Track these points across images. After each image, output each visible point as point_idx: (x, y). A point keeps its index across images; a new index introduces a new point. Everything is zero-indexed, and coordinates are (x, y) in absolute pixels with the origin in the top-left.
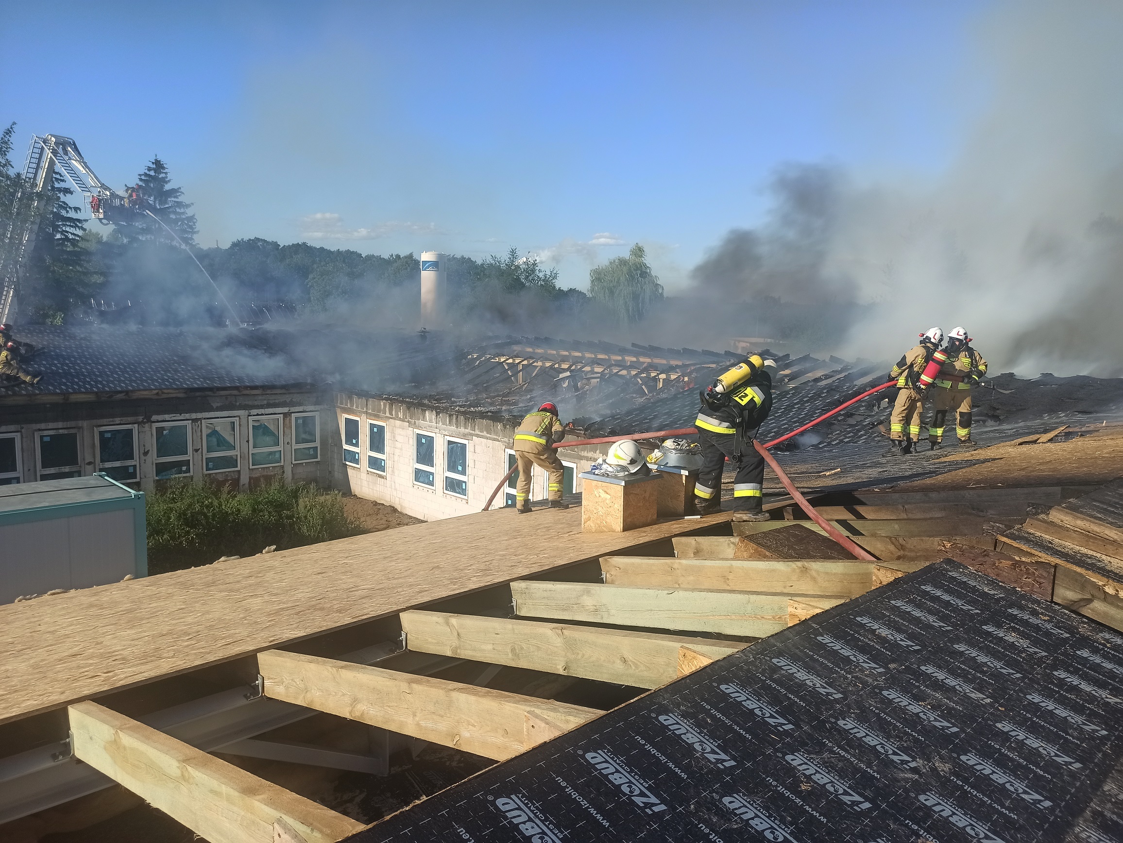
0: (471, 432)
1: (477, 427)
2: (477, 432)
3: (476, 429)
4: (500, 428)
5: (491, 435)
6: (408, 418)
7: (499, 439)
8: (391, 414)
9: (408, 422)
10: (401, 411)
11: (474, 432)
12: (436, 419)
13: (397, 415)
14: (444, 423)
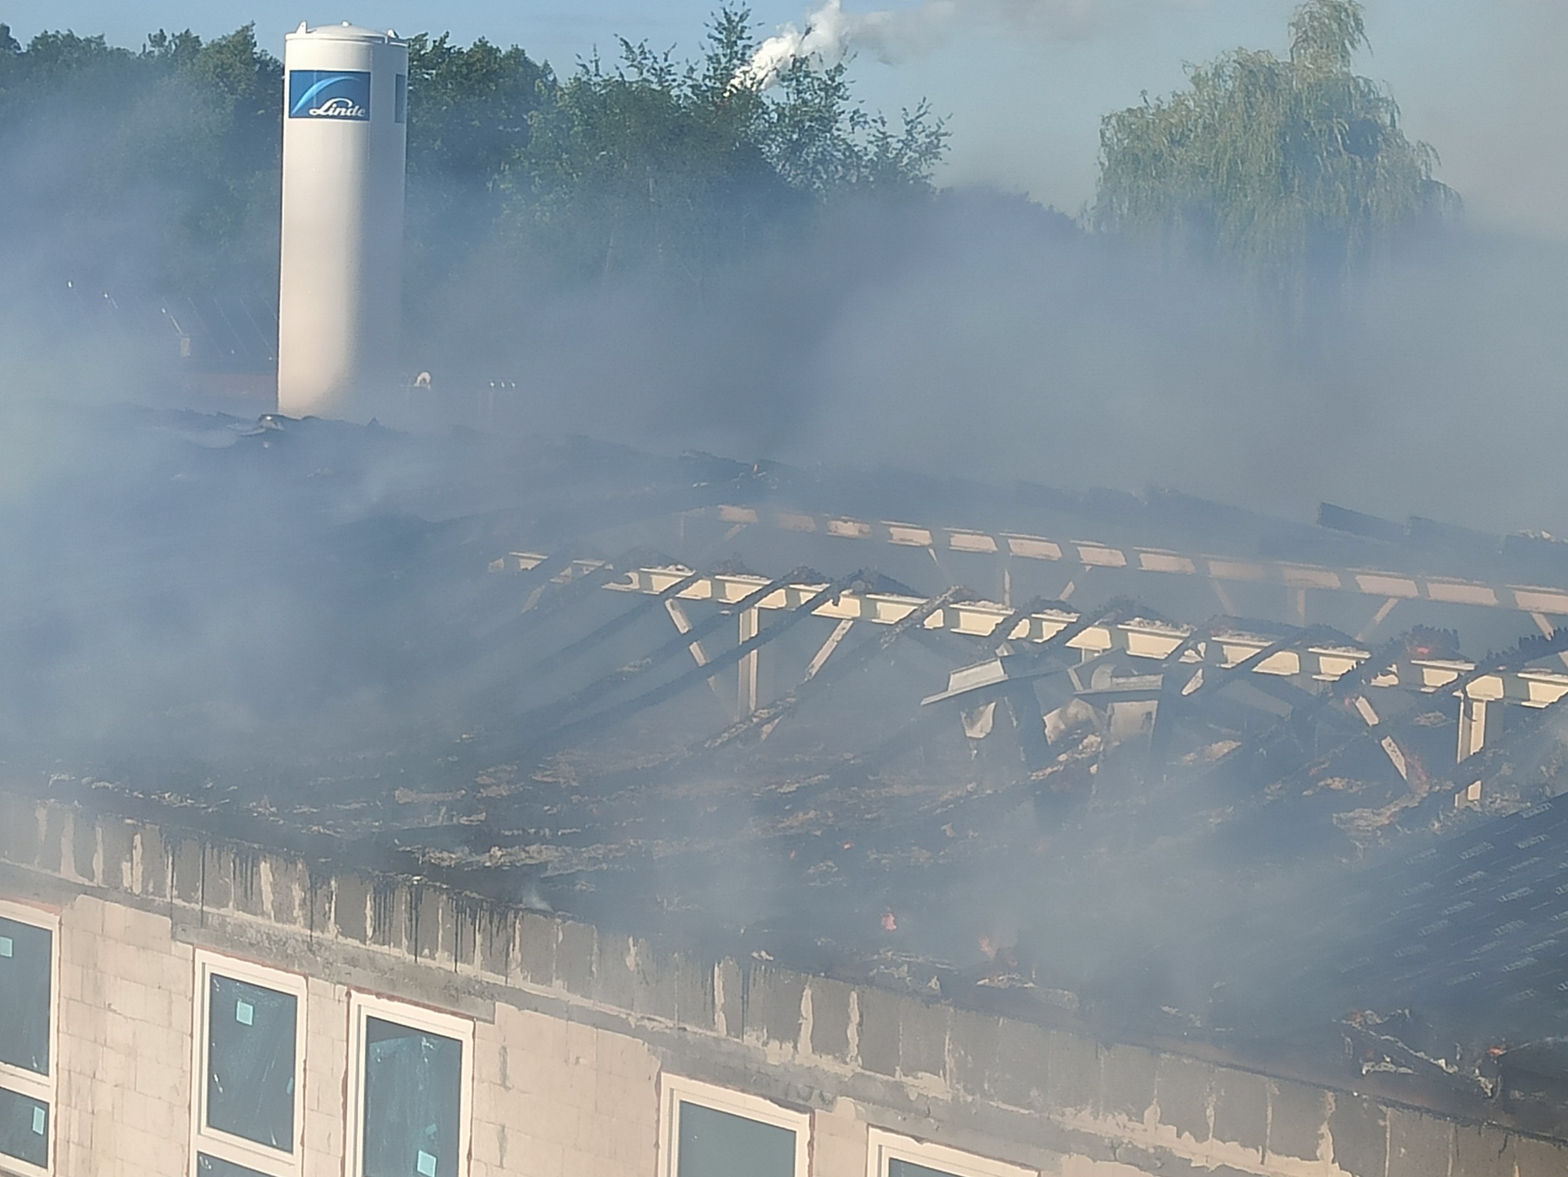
0: (489, 977)
1: (516, 954)
3: (513, 966)
4: (637, 965)
5: (589, 998)
6: (170, 894)
7: (632, 1021)
8: (85, 869)
9: (169, 911)
10: (137, 854)
11: (500, 980)
12: (310, 904)
13: (112, 873)
14: (350, 927)
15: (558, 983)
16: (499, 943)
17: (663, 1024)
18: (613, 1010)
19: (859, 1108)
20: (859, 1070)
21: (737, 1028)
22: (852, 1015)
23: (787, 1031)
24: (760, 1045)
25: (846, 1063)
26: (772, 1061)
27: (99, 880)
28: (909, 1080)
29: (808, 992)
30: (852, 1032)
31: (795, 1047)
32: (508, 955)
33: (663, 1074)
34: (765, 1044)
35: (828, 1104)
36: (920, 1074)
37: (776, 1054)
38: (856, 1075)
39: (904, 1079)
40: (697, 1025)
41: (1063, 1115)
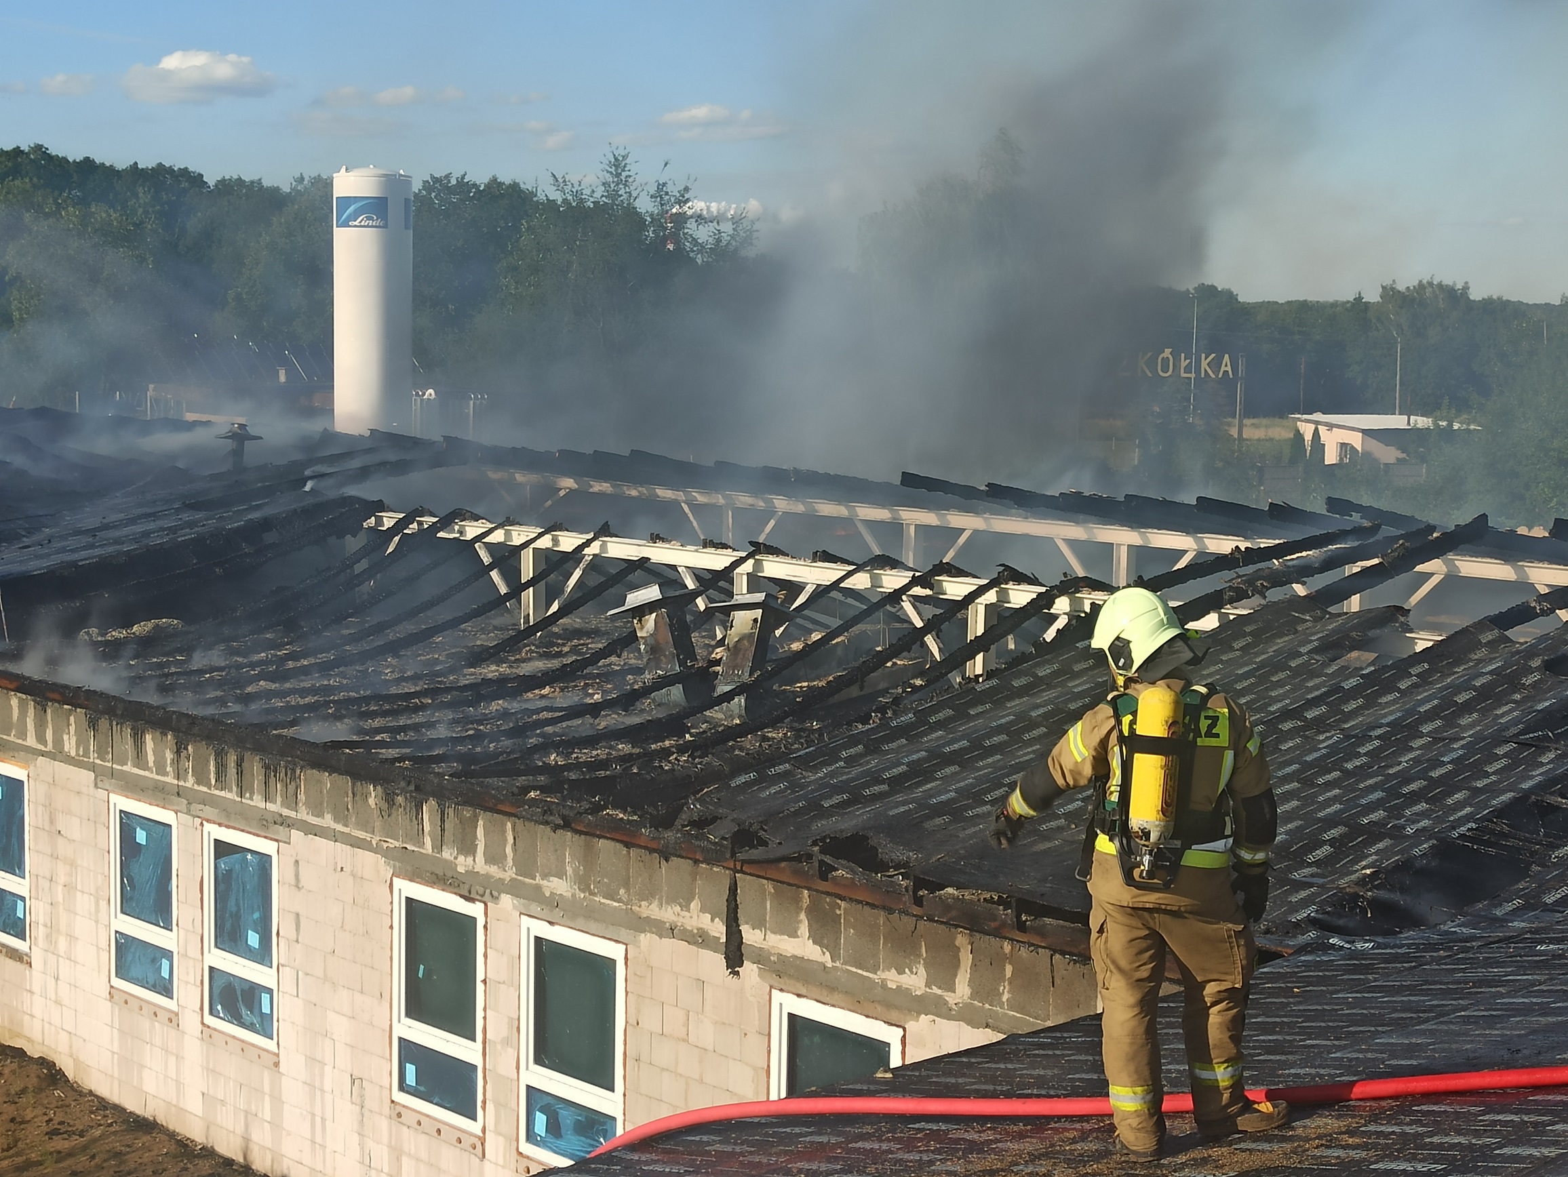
0: (286, 812)
1: (302, 797)
2: (303, 814)
3: (301, 805)
4: (376, 804)
5: (347, 826)
6: (93, 758)
7: (374, 843)
8: (41, 739)
9: (92, 768)
10: (72, 729)
11: (293, 814)
12: (177, 761)
13: (58, 742)
14: (201, 779)
15: (328, 817)
16: (292, 788)
17: (393, 843)
18: (361, 834)
19: (515, 902)
20: (514, 876)
21: (439, 845)
22: (508, 838)
23: (468, 848)
24: (452, 859)
25: (505, 871)
26: (461, 869)
27: (50, 747)
28: (545, 883)
29: (481, 823)
30: (509, 850)
31: (474, 860)
32: (297, 798)
33: (394, 878)
34: (456, 858)
35: (495, 899)
36: (551, 879)
37: (463, 864)
38: (512, 880)
39: (541, 882)
40: (414, 845)
41: (640, 906)
